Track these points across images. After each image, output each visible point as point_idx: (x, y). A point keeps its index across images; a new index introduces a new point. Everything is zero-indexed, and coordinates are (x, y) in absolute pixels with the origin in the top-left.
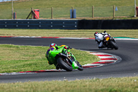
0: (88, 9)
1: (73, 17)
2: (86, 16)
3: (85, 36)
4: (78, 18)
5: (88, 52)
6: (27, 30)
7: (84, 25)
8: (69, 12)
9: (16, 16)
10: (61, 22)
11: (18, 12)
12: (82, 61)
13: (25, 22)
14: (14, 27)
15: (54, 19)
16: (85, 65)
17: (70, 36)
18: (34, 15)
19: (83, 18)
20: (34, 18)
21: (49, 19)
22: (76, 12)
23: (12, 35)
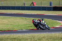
0: (57, 2)
1: (51, 5)
2: (57, 5)
3: (56, 14)
4: (53, 6)
5: (58, 21)
7: (56, 9)
8: (49, 3)
10: (45, 7)
11: (26, 3)
12: (55, 25)
15: (42, 6)
19: (55, 6)
21: (40, 6)
23: (23, 13)
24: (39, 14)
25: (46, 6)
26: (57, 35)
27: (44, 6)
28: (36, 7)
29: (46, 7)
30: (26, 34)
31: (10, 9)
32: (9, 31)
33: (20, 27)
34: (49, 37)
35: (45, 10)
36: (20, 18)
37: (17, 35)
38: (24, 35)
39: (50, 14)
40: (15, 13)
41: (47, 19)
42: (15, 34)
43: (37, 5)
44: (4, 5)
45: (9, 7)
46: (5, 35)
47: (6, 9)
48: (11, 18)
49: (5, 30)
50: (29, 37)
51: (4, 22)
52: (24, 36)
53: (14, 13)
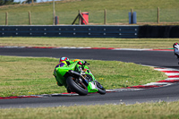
0: (151, 12)
1: (132, 22)
2: (150, 21)
3: (148, 47)
4: (139, 23)
5: (152, 67)
6: (72, 39)
7: (146, 32)
8: (127, 15)
9: (59, 21)
10: (117, 28)
11: (60, 16)
12: (144, 79)
13: (70, 28)
14: (56, 35)
15: (107, 25)
16: (148, 84)
17: (128, 47)
18: (82, 19)
19: (145, 23)
20: (82, 23)
21: (101, 25)
22: (136, 15)
23: (53, 46)
24: (99, 47)
25: (118, 25)
26: (150, 108)
27: (113, 25)
28: (89, 27)
29: (119, 27)
30: (59, 107)
31: (14, 35)
32: (11, 97)
33: (42, 86)
34: (126, 114)
35: (117, 36)
37: (35, 109)
38: (53, 108)
41: (121, 62)
42: (28, 108)
43: (92, 22)
47: (2, 36)
48: (18, 60)
52: (55, 113)
53: (27, 46)
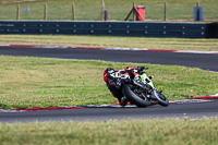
1: (198, 19)
3: (217, 49)
4: (206, 20)
9: (109, 16)
11: (111, 10)
19: (214, 21)
21: (160, 21)
22: (203, 10)
23: (101, 46)
24: (157, 48)
25: (181, 21)
27: (174, 22)
28: (146, 24)
29: (182, 25)
30: (109, 121)
31: (54, 33)
32: (50, 108)
33: (88, 95)
34: (191, 131)
35: (179, 35)
36: (88, 65)
37: (80, 123)
38: (102, 123)
39: (197, 49)
40: (73, 46)
41: (184, 68)
42: (71, 121)
43: (149, 18)
44: (33, 16)
45: (53, 25)
46: (36, 122)
47: (39, 33)
48: (59, 63)
49: (37, 105)
50: (122, 129)
51: (34, 79)
52: (105, 129)
53: (70, 45)
